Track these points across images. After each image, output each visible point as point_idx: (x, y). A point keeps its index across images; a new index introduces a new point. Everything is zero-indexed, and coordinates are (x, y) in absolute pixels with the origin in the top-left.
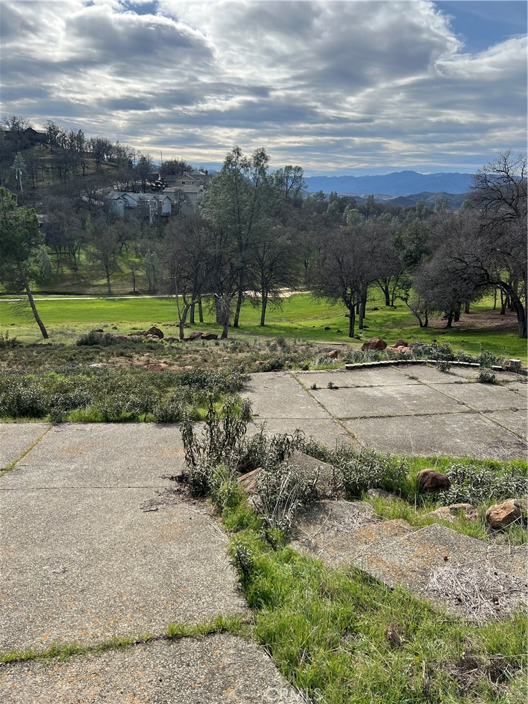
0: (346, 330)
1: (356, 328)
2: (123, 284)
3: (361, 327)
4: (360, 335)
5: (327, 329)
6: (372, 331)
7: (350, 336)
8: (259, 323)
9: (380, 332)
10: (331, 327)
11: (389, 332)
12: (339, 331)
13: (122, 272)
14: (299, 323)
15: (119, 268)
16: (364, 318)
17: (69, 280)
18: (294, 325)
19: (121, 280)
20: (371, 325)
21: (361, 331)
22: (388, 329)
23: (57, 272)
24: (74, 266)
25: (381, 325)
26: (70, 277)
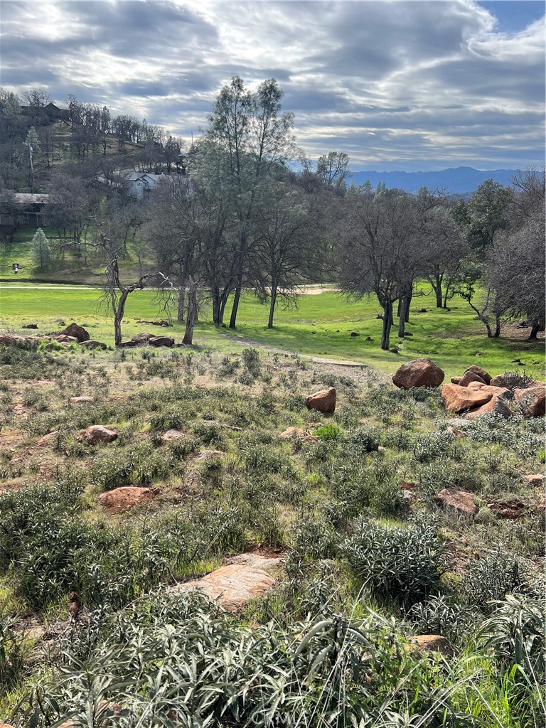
0: (378, 337)
1: (394, 335)
2: (129, 274)
3: (401, 335)
4: (400, 346)
5: (354, 335)
6: (416, 341)
7: (383, 348)
8: (266, 324)
9: (427, 343)
10: (361, 332)
11: (441, 343)
12: (369, 339)
13: (131, 261)
14: (322, 325)
15: (128, 256)
16: (407, 321)
17: (69, 267)
18: (315, 328)
19: (128, 270)
20: (415, 332)
21: (401, 339)
22: (440, 339)
23: (57, 258)
24: (77, 252)
25: (429, 333)
26: (71, 264)
